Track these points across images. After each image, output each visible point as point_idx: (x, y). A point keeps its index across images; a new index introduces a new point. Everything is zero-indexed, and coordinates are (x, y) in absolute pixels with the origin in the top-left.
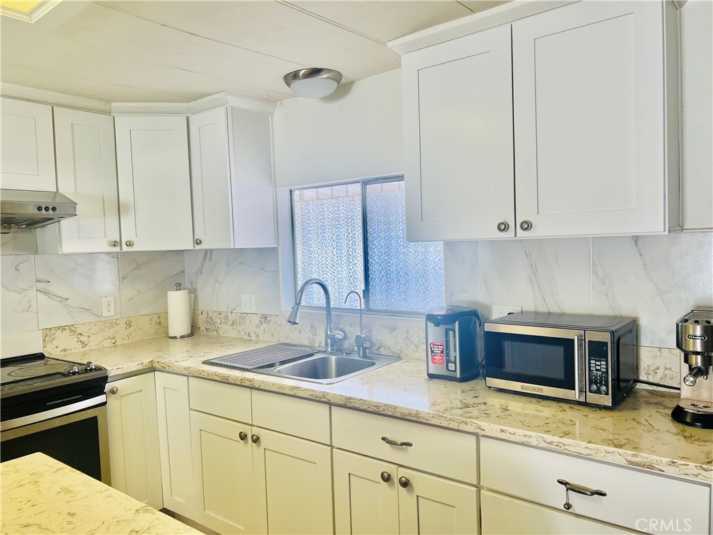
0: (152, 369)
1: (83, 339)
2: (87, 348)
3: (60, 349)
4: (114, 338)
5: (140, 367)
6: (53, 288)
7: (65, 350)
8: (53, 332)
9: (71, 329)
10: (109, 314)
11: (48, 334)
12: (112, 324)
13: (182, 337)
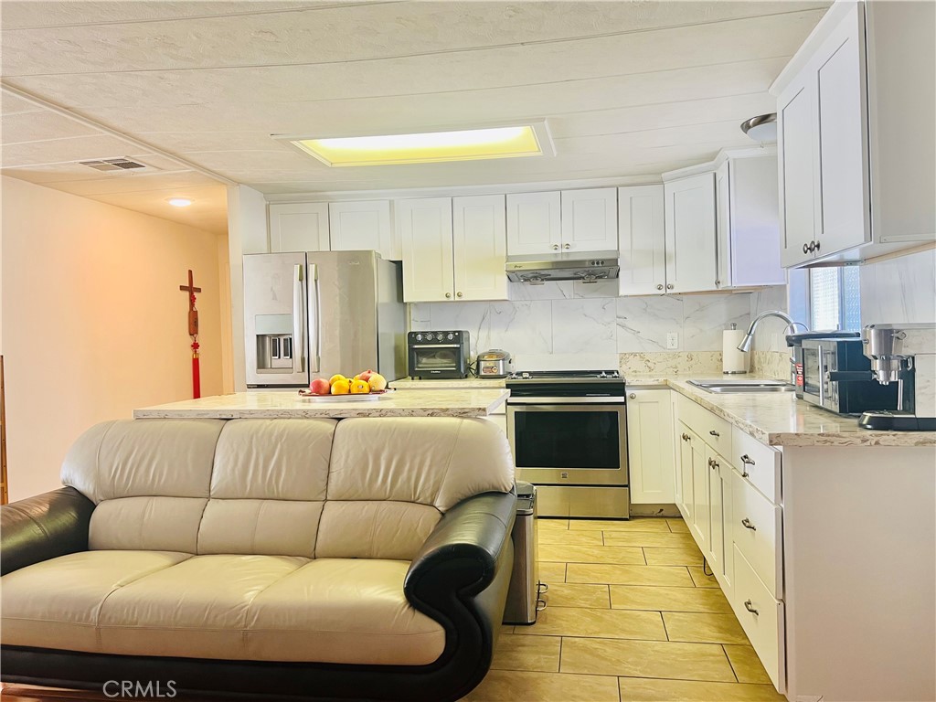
0: (666, 386)
1: (649, 364)
2: (652, 373)
3: (631, 370)
4: (676, 368)
5: (656, 383)
6: (629, 323)
7: (636, 372)
8: (627, 356)
9: (642, 356)
10: (672, 347)
11: (624, 358)
12: (676, 355)
13: (734, 373)
